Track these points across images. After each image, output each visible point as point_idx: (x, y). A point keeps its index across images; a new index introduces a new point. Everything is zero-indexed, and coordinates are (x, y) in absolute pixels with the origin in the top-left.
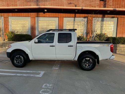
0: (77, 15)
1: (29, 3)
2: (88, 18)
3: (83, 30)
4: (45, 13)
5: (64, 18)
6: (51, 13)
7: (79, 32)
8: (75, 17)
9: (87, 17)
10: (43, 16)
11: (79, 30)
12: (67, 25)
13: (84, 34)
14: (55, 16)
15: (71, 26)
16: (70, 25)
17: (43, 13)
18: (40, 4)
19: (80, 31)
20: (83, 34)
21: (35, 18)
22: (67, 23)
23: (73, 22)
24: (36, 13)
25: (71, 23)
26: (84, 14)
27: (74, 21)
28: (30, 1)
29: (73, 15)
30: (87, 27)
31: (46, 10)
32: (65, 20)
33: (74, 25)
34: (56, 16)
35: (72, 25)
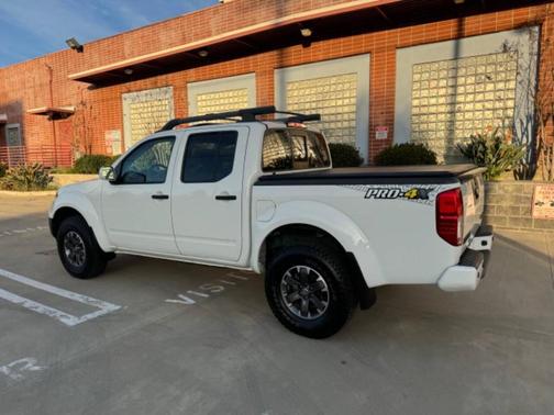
0: (471, 22)
1: (249, 16)
2: (545, 28)
3: (510, 104)
4: (309, 45)
5: (399, 52)
6: (336, 41)
7: (489, 114)
8: (459, 36)
9: (539, 23)
10: (302, 60)
11: (488, 105)
12: (416, 86)
13: (518, 125)
14: (352, 51)
15: (437, 87)
16: (434, 84)
17: (300, 47)
18: (290, 5)
19: (494, 110)
20: (513, 127)
21: (272, 73)
22: (417, 77)
23: (451, 64)
24: (275, 52)
25: (439, 70)
26: (513, 12)
27: (456, 57)
28: (254, 6)
29: (450, 25)
30: (538, 80)
31: (306, 33)
32: (406, 59)
33: (455, 77)
34: (357, 51)
35: (443, 83)
